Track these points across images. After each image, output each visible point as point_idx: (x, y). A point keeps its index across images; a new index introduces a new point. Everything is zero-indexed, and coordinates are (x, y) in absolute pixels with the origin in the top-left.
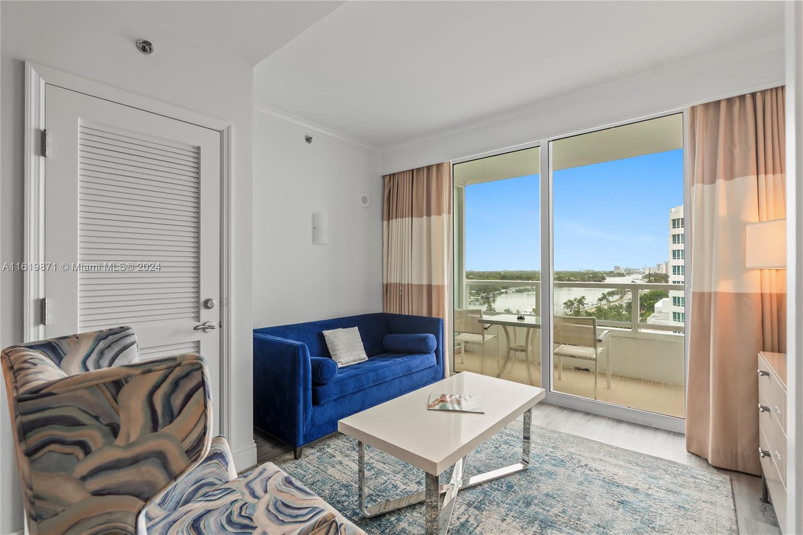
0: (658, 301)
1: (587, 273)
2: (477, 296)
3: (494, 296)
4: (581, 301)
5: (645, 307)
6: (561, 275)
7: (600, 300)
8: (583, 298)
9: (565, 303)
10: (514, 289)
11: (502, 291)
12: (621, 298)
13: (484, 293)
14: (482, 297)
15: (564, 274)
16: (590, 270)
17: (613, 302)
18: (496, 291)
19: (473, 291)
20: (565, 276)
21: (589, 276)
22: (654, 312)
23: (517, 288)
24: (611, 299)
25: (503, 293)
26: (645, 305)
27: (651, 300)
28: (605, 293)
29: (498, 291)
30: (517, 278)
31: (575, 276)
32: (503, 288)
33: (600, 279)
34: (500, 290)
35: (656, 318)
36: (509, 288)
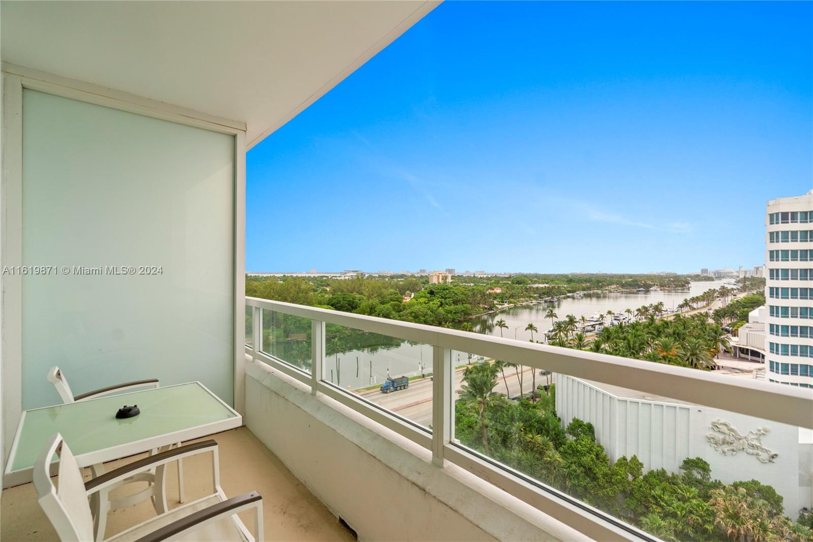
0: (754, 309)
1: (668, 276)
2: (540, 299)
3: (559, 300)
4: (658, 308)
5: (737, 315)
6: (638, 278)
7: (681, 306)
8: (661, 304)
9: (638, 310)
10: (582, 293)
11: (568, 294)
12: (708, 305)
13: (548, 296)
14: (546, 301)
15: (641, 277)
16: (671, 274)
17: (698, 309)
18: (561, 295)
19: (535, 295)
20: (641, 279)
21: (669, 280)
22: (748, 322)
23: (585, 292)
24: (695, 305)
25: (569, 297)
26: (737, 314)
27: (745, 308)
28: (688, 299)
29: (563, 294)
30: (585, 281)
31: (653, 279)
32: (569, 292)
33: (683, 283)
34: (566, 294)
35: (750, 329)
36: (576, 292)
